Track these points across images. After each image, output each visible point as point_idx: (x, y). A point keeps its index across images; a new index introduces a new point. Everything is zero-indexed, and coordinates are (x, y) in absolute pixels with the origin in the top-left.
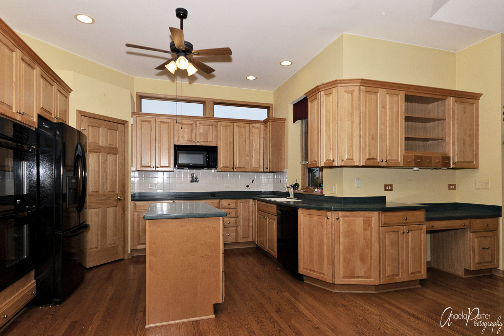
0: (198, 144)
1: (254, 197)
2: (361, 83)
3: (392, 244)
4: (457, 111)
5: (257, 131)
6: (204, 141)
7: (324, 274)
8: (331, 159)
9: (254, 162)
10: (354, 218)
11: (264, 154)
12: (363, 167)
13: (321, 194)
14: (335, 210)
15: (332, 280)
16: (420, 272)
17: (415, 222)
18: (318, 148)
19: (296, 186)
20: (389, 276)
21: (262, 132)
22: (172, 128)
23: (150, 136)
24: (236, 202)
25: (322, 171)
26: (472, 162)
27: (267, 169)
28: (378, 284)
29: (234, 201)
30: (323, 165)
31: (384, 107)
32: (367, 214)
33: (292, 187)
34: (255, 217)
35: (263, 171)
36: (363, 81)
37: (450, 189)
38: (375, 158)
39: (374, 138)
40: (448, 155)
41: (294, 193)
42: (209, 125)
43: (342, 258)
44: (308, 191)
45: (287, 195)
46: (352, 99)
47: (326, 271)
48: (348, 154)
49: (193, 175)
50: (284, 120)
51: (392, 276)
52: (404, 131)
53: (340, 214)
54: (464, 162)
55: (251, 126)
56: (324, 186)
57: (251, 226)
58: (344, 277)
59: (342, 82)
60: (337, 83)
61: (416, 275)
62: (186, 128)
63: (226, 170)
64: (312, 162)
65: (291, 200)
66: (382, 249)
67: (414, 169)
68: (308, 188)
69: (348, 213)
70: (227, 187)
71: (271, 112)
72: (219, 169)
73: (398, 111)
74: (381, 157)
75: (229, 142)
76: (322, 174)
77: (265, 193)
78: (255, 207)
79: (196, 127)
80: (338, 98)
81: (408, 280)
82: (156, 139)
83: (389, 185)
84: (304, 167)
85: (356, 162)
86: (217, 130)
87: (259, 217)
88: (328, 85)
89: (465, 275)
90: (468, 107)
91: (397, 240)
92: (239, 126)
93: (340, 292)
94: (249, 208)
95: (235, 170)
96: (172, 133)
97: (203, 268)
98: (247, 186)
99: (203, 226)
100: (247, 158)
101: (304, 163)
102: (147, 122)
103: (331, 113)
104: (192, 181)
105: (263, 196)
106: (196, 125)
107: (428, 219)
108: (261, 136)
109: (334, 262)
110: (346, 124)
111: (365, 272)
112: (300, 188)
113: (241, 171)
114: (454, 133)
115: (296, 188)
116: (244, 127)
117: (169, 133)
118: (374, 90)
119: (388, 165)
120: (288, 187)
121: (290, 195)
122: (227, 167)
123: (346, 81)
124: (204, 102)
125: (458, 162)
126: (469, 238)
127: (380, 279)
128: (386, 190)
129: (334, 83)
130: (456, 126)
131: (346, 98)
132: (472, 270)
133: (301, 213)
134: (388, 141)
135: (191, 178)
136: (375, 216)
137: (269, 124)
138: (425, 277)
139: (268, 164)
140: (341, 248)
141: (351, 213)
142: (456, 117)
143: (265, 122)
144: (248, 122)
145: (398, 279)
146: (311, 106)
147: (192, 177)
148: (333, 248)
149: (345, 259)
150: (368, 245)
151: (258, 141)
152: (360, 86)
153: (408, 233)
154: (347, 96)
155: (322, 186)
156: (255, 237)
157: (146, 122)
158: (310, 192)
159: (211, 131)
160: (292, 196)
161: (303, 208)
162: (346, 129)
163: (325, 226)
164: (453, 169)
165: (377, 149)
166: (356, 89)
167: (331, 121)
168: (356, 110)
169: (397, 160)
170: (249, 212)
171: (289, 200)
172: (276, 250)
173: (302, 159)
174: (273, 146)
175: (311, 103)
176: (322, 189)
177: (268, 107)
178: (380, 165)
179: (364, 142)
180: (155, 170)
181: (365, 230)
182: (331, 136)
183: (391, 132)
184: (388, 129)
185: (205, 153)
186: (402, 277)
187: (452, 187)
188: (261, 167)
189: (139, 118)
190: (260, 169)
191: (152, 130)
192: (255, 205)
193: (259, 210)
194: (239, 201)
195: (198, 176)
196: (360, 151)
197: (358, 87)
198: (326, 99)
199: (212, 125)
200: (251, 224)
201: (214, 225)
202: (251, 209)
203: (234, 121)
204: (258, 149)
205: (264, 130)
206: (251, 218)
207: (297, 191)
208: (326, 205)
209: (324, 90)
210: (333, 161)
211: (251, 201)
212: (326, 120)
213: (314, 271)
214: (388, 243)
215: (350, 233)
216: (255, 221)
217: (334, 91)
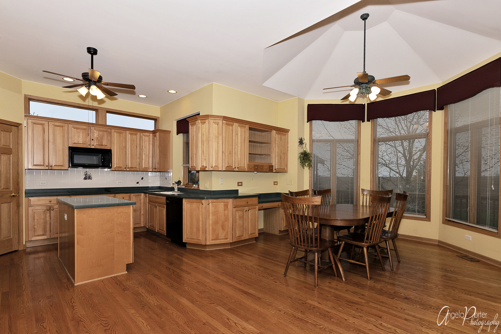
0: (93, 147)
1: (145, 192)
2: (223, 118)
3: (240, 217)
4: (277, 139)
5: (147, 138)
6: (99, 145)
7: (200, 240)
8: (205, 165)
9: (144, 164)
10: (218, 203)
11: (153, 157)
12: (224, 171)
13: (198, 189)
14: (207, 199)
15: (205, 243)
16: (255, 233)
17: (252, 204)
18: (196, 157)
19: (179, 183)
20: (238, 237)
21: (151, 140)
22: (66, 131)
23: (43, 138)
24: (129, 196)
25: (199, 173)
26: (284, 169)
27: (156, 169)
28: (231, 242)
29: (128, 195)
30: (199, 169)
31: (237, 134)
32: (226, 200)
33: (176, 183)
34: (146, 206)
35: (151, 171)
36: (224, 117)
37: (274, 184)
38: (232, 166)
39: (230, 153)
40: (272, 165)
41: (178, 188)
42: (104, 131)
43: (211, 228)
44: (188, 187)
45: (172, 189)
46: (218, 128)
47: (201, 238)
48: (215, 163)
49: (87, 174)
50: (169, 132)
51: (240, 236)
52: (248, 149)
53: (210, 201)
54: (281, 169)
55: (141, 135)
56: (200, 183)
57: (143, 214)
58: (212, 240)
59: (212, 116)
60: (209, 117)
61: (253, 235)
62: (81, 132)
63: (119, 170)
64: (191, 167)
65: (176, 193)
66: (234, 221)
67: (255, 172)
68: (188, 184)
69: (215, 200)
70: (120, 183)
71: (158, 124)
72: (113, 169)
73: (245, 137)
74: (235, 165)
75: (122, 146)
76: (198, 175)
77: (153, 188)
78: (147, 199)
79: (91, 132)
80: (209, 127)
81: (248, 238)
82: (49, 141)
83: (240, 183)
84: (185, 169)
85: (220, 168)
86: (111, 136)
87: (151, 207)
88: (203, 117)
89: (279, 234)
90: (283, 137)
91: (242, 215)
92: (131, 134)
93: (210, 250)
94: (140, 200)
95: (128, 170)
96: (66, 136)
97: (119, 241)
98: (138, 183)
99: (119, 212)
100: (138, 160)
101: (185, 166)
102: (40, 124)
103: (205, 135)
104: (85, 179)
105: (153, 190)
106: (91, 131)
107: (259, 203)
108: (150, 143)
109: (206, 232)
110: (214, 143)
111: (225, 236)
112: (182, 184)
113: (133, 170)
114: (275, 152)
115: (179, 184)
116: (136, 134)
117: (63, 136)
118: (231, 123)
119: (239, 170)
120: (173, 184)
121: (174, 189)
122: (121, 167)
123: (214, 116)
124: (97, 110)
125: (277, 169)
126: (281, 213)
127: (233, 239)
128: (238, 185)
129: (207, 116)
130: (277, 148)
131: (214, 127)
132: (282, 230)
133: (185, 201)
134: (239, 156)
135: (84, 176)
136: (230, 201)
137: (157, 134)
138: (257, 236)
139: (156, 166)
140: (211, 222)
141: (217, 200)
142: (277, 142)
143: (154, 132)
144: (139, 131)
145: (243, 238)
146: (192, 129)
147: (86, 175)
148: (206, 222)
149: (213, 229)
150: (226, 219)
151: (148, 146)
152: (223, 120)
153: (249, 211)
154: (215, 126)
155: (198, 183)
156: (146, 223)
157: (38, 124)
158: (190, 187)
159: (106, 136)
160: (176, 190)
161: (186, 198)
162: (214, 147)
163: (201, 209)
164: (274, 172)
165: (233, 160)
166: (221, 122)
167: (205, 141)
168: (220, 135)
169: (244, 167)
170: (140, 203)
171: (174, 193)
172: (165, 229)
173: (183, 162)
174: (160, 152)
175: (191, 126)
176: (199, 185)
177: (155, 120)
178: (234, 170)
179: (225, 156)
180: (48, 169)
181: (225, 210)
182: (205, 151)
183: (241, 150)
184: (239, 148)
185: (100, 155)
186: (246, 237)
187: (275, 183)
188: (150, 168)
189: (30, 120)
190: (149, 169)
191: (44, 132)
192: (147, 198)
193: (150, 201)
194: (132, 195)
195: (91, 174)
196: (223, 161)
197: (221, 121)
198: (202, 126)
199: (106, 132)
200: (142, 212)
201: (126, 211)
202: (142, 201)
203: (127, 129)
204: (148, 153)
205: (153, 138)
206: (142, 208)
207: (179, 186)
208: (201, 196)
209: (201, 120)
210: (206, 167)
211: (143, 194)
212: (201, 140)
213: (193, 239)
214: (237, 217)
215: (216, 213)
216: (147, 210)
217: (207, 121)
